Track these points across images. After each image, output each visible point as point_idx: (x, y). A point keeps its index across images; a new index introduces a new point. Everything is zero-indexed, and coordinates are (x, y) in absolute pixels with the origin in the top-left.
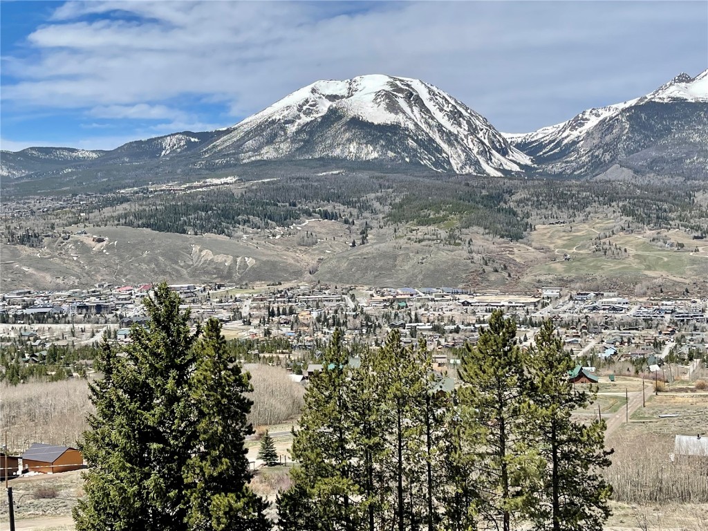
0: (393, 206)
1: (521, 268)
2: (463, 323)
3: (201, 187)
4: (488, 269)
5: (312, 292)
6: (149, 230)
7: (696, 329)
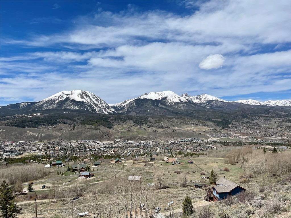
0: (82, 121)
1: (111, 135)
2: (97, 148)
3: (31, 116)
4: (103, 135)
5: (59, 142)
6: (14, 127)
7: (148, 147)
